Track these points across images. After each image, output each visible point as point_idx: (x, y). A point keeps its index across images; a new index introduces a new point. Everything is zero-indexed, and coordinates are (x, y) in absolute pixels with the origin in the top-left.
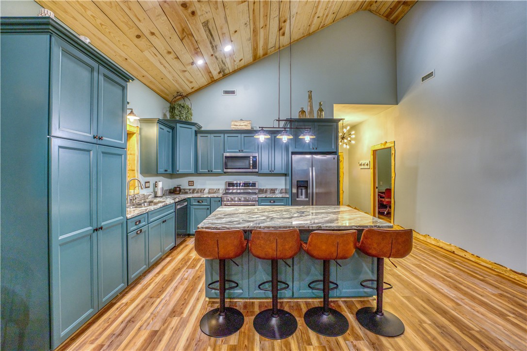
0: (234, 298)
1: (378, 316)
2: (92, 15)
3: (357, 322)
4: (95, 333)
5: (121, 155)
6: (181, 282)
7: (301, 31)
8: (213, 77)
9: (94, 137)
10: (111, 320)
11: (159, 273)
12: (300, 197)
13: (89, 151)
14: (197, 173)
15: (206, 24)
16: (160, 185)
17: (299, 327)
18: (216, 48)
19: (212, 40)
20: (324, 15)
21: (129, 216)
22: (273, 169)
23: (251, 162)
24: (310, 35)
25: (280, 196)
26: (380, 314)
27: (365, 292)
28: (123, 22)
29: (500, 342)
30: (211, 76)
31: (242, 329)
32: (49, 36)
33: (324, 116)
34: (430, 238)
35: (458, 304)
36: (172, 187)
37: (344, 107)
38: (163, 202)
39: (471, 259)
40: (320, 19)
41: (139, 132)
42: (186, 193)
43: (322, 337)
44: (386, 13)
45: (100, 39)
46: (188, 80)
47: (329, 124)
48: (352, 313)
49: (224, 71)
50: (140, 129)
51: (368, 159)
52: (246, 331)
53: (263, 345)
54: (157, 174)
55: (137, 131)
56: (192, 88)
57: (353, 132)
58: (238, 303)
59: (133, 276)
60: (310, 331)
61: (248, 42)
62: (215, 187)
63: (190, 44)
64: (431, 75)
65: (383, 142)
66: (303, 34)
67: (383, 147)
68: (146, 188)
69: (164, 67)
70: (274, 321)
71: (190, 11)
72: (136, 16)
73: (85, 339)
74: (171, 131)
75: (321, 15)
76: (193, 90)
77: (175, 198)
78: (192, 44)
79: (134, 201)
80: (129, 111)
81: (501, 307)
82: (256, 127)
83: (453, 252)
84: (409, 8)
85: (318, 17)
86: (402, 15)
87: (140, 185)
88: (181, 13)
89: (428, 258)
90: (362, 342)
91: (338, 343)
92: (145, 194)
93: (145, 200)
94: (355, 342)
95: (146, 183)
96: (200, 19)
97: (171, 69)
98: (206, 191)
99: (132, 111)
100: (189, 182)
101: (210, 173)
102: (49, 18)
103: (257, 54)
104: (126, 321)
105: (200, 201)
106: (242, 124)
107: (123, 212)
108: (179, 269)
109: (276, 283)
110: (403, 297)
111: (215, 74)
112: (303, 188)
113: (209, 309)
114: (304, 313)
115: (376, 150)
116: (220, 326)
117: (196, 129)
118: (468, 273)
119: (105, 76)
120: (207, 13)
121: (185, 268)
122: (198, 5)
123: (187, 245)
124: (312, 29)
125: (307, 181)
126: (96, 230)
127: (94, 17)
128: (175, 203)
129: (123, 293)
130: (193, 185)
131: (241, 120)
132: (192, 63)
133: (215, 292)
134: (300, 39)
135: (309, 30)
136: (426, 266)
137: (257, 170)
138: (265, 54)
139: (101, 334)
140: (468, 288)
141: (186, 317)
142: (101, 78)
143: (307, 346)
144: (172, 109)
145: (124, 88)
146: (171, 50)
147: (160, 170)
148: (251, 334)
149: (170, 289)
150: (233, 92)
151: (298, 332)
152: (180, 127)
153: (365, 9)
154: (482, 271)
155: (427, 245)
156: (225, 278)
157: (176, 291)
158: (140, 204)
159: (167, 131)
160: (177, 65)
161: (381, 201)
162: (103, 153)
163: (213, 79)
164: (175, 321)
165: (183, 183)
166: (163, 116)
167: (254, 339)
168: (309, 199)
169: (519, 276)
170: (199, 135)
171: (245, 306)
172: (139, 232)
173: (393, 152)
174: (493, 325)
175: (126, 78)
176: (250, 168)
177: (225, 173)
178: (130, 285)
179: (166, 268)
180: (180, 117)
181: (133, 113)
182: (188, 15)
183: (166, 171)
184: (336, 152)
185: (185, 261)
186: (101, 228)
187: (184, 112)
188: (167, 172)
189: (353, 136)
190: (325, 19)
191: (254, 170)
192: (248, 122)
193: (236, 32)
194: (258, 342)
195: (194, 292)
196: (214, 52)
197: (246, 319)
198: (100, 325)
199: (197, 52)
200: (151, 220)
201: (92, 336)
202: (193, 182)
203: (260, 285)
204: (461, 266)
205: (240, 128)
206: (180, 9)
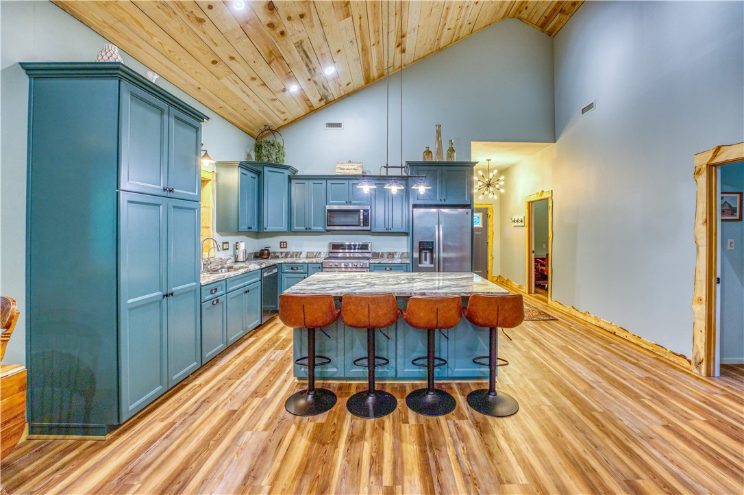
0: (327, 379)
1: (491, 396)
2: (159, 42)
3: (466, 403)
4: (165, 412)
5: (195, 209)
6: (267, 363)
7: (428, 46)
8: (312, 106)
9: (165, 190)
10: (182, 400)
11: (239, 355)
12: (424, 262)
13: (159, 205)
14: (291, 232)
15: (299, 45)
16: (242, 246)
17: (399, 406)
18: (314, 71)
19: (308, 62)
20: (456, 26)
21: (203, 282)
22: (390, 227)
23: (362, 217)
24: (440, 50)
25: (399, 261)
26: (493, 394)
27: (481, 372)
28: (196, 47)
29: (619, 422)
30: (310, 105)
31: (333, 409)
32: (117, 82)
33: (456, 158)
34: (590, 316)
35: (592, 387)
36: (258, 250)
37: (486, 145)
38: (245, 268)
39: (633, 340)
40: (451, 32)
41: (214, 179)
42: (277, 257)
43: (422, 417)
44: (541, 22)
45: (167, 67)
46: (278, 110)
47: (460, 168)
48: (464, 395)
49: (326, 98)
50: (217, 175)
51: (522, 214)
52: (338, 411)
53: (354, 423)
54: (239, 233)
55: (213, 177)
56: (285, 120)
57: (502, 178)
58: (332, 385)
59: (208, 355)
60: (410, 410)
61: (357, 63)
62: (315, 250)
63: (280, 67)
64: (590, 106)
65: (540, 191)
66: (430, 49)
67: (539, 198)
68: (224, 250)
69: (248, 95)
70: (370, 400)
71: (278, 31)
72: (212, 40)
73: (155, 417)
74: (256, 176)
75: (452, 26)
76: (286, 122)
77: (262, 264)
78: (283, 67)
79: (209, 267)
80: (203, 153)
81: (641, 390)
82: (369, 171)
83: (614, 334)
84: (568, 17)
85: (449, 29)
86: (561, 26)
87: (216, 246)
88: (268, 34)
89: (579, 339)
90: (465, 421)
91: (438, 422)
92: (223, 258)
93: (222, 265)
94: (457, 421)
95: (224, 243)
96: (292, 39)
97: (256, 98)
98: (304, 255)
99: (206, 154)
100: (281, 242)
101: (308, 232)
102: (119, 63)
103: (370, 76)
104: (200, 401)
105: (294, 267)
106: (350, 167)
107: (196, 278)
108: (265, 350)
109: (373, 359)
110: (530, 380)
111: (315, 102)
112: (427, 251)
113: (298, 390)
114: (407, 394)
115: (532, 202)
116: (308, 404)
117: (290, 174)
118: (621, 356)
119: (176, 118)
120: (300, 32)
121: (272, 349)
122: (287, 24)
123: (276, 324)
124: (443, 43)
125: (433, 242)
126: (167, 296)
127: (161, 43)
128: (261, 269)
129: (196, 373)
130: (286, 247)
131: (350, 162)
132: (284, 90)
133: (304, 370)
134: (427, 55)
135: (438, 44)
136: (572, 348)
137: (369, 228)
138: (381, 76)
139: (172, 412)
140: (612, 371)
141: (270, 398)
142: (172, 121)
143: (402, 425)
144: (258, 148)
145: (197, 130)
146: (255, 76)
147: (243, 227)
148: (342, 413)
149: (252, 371)
150: (339, 125)
151: (395, 412)
152: (269, 171)
153: (513, 17)
154: (639, 353)
155: (585, 324)
156: (314, 354)
157: (260, 373)
158: (217, 270)
159: (252, 177)
160: (263, 92)
161: (542, 270)
162: (174, 207)
163: (312, 109)
164: (257, 402)
165: (273, 244)
166: (246, 157)
167: (344, 418)
168: (435, 265)
169: (678, 357)
170: (293, 182)
171: (340, 388)
172: (215, 302)
173: (550, 204)
174: (620, 407)
175: (200, 117)
176: (360, 225)
177: (328, 231)
178: (204, 366)
179: (249, 349)
180: (269, 158)
181: (208, 156)
182: (276, 36)
183: (249, 228)
184: (470, 205)
185: (272, 342)
186: (172, 294)
187: (274, 151)
188: (251, 230)
189: (502, 183)
190: (459, 31)
191: (365, 228)
192: (359, 165)
193: (339, 51)
194: (349, 420)
195: (282, 374)
196: (312, 76)
197: (339, 400)
198: (170, 405)
199: (289, 76)
200: (231, 289)
201: (162, 415)
202: (286, 242)
203: (356, 361)
204: (616, 349)
205: (347, 172)
206: (266, 30)
